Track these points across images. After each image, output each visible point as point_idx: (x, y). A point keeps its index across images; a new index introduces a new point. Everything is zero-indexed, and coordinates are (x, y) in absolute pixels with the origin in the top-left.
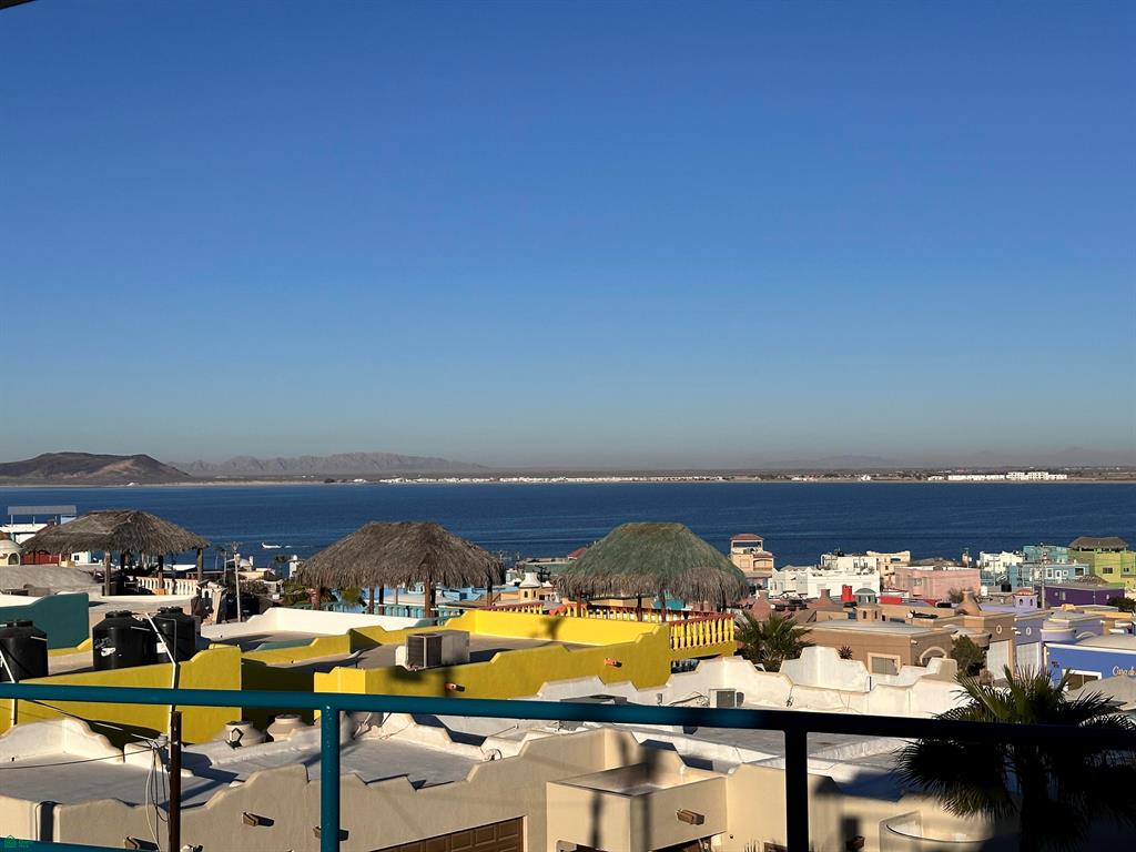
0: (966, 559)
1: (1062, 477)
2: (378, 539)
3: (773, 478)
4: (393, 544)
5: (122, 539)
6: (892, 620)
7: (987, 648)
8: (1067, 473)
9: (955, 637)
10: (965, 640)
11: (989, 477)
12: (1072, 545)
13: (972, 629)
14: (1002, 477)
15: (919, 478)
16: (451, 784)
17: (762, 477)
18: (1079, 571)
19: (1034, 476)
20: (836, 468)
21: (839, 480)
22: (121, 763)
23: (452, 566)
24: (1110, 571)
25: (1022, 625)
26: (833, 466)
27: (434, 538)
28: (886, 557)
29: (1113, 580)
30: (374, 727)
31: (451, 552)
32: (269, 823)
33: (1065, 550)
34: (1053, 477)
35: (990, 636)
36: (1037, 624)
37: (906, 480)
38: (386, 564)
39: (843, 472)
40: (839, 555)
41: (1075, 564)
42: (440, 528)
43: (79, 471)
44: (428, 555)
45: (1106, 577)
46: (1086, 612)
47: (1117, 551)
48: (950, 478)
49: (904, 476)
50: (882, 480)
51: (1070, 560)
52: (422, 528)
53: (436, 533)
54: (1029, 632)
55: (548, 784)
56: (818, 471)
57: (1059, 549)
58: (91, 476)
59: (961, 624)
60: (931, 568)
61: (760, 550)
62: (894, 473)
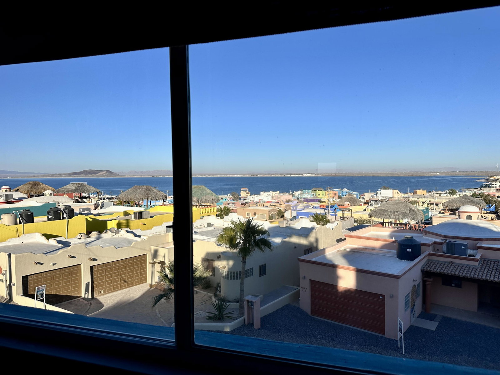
0: (291, 193)
1: (314, 175)
2: (136, 190)
3: (254, 175)
4: (139, 191)
5: (78, 190)
6: (265, 206)
7: (285, 212)
8: (315, 174)
9: (278, 210)
10: (280, 210)
11: (299, 175)
12: (312, 189)
13: (282, 208)
14: (302, 175)
15: (285, 175)
16: (125, 247)
17: (251, 175)
18: (313, 195)
19: (308, 175)
22: (48, 243)
23: (153, 196)
24: (320, 195)
25: (293, 207)
26: (266, 173)
27: (149, 189)
28: (274, 193)
29: (320, 197)
30: (117, 234)
31: (153, 192)
32: (75, 257)
33: (311, 190)
34: (312, 175)
35: (286, 209)
36: (296, 206)
37: (282, 176)
38: (137, 195)
39: (269, 174)
40: (264, 192)
41: (313, 194)
42: (151, 187)
43: (93, 174)
44: (147, 193)
45: (319, 196)
46: (309, 204)
47: (321, 191)
48: (291, 175)
49: (281, 175)
50: (277, 176)
51: (312, 193)
52: (146, 187)
53: (150, 188)
54: (294, 208)
55: (151, 246)
56: (264, 174)
57: (310, 190)
58: (96, 175)
59: (280, 207)
60: (282, 195)
61: (247, 191)
62: (279, 174)
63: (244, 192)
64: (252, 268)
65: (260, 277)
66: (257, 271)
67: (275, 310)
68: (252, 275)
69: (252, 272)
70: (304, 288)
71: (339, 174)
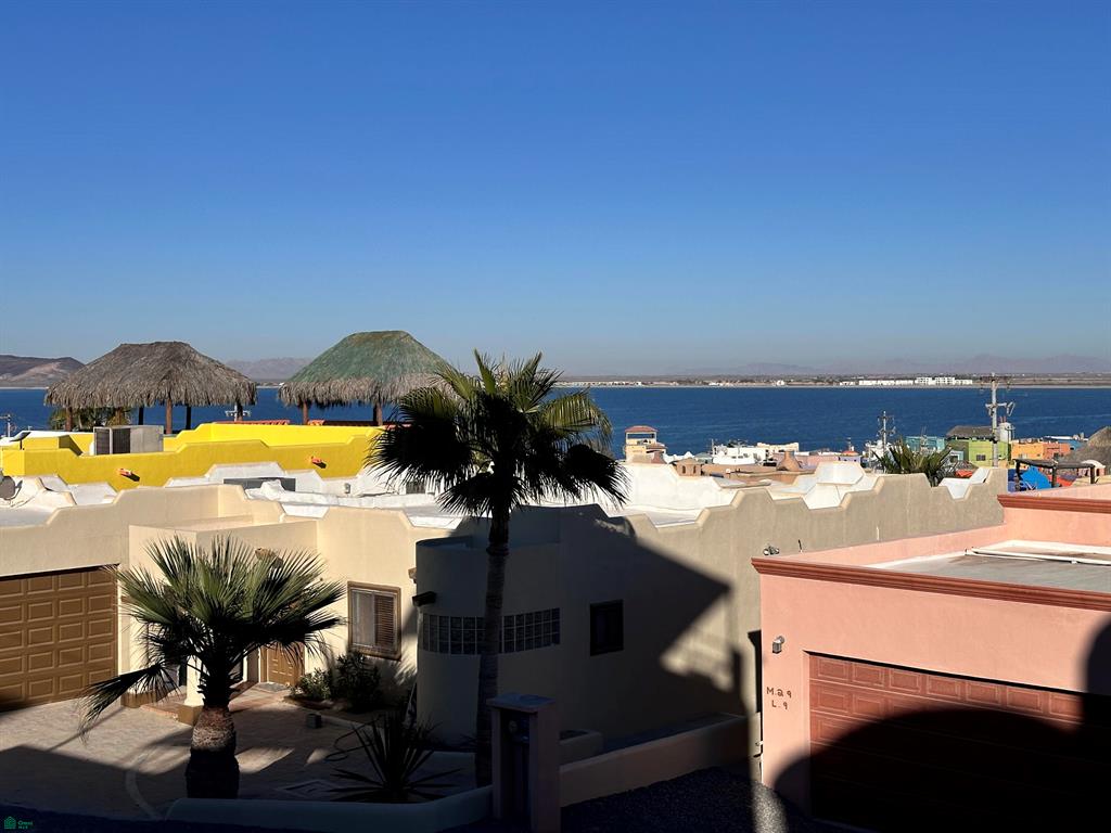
1: (968, 382)
2: (126, 360)
3: (690, 382)
6: (711, 476)
8: (974, 379)
11: (898, 382)
12: (950, 434)
14: (911, 382)
15: (831, 383)
17: (679, 382)
18: (953, 459)
19: (940, 381)
20: (754, 374)
21: (755, 385)
23: (196, 383)
24: (984, 457)
27: (179, 356)
28: (774, 447)
31: (196, 370)
33: (943, 440)
34: (959, 382)
37: (818, 385)
39: (759, 378)
40: (730, 446)
41: (950, 453)
43: (4, 373)
44: (170, 372)
45: (979, 464)
48: (861, 383)
49: (817, 382)
50: (796, 385)
53: (182, 352)
55: (131, 527)
56: (735, 377)
57: (938, 439)
58: (17, 378)
61: (654, 441)
62: (808, 379)
63: (639, 443)
64: (556, 613)
65: (592, 654)
66: (576, 627)
67: (645, 784)
68: (556, 640)
69: (556, 626)
70: (781, 694)
71: (1086, 380)
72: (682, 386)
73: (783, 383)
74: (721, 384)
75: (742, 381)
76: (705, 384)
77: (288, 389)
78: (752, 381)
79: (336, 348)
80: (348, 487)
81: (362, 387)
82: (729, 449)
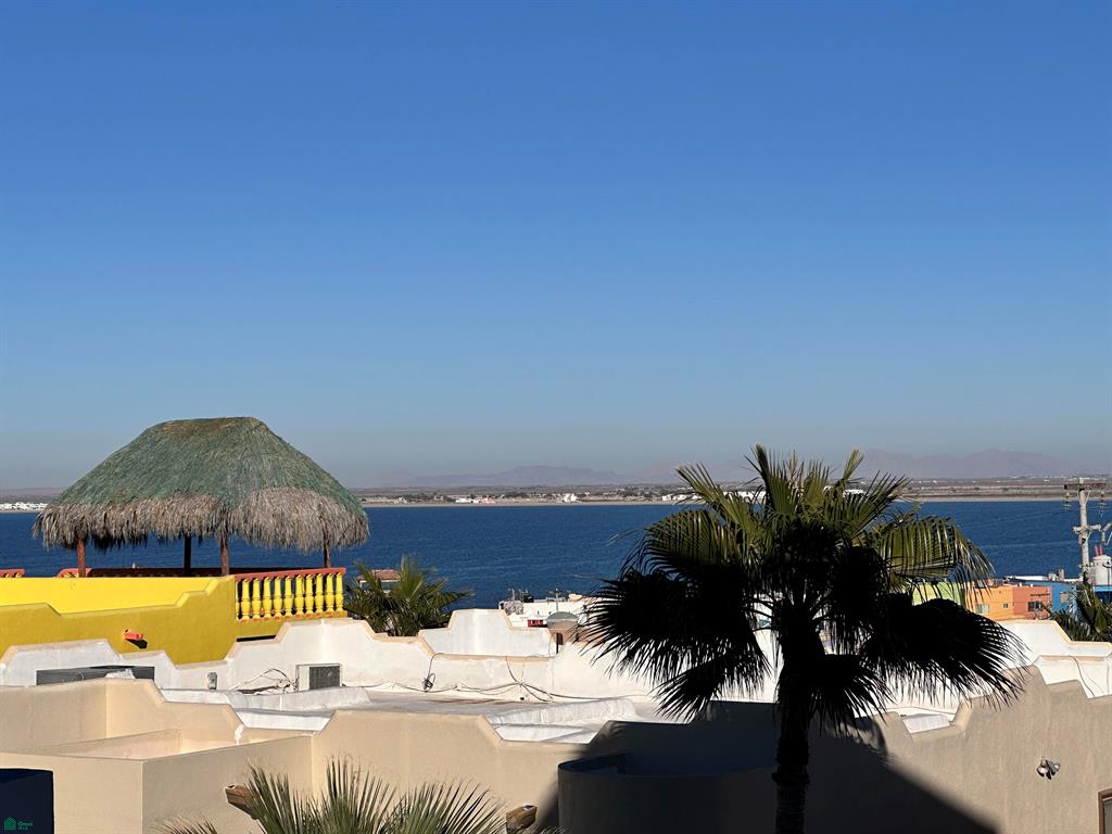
3: (426, 498)
15: (648, 497)
20: (523, 484)
21: (528, 502)
26: (517, 482)
37: (630, 501)
49: (626, 495)
50: (594, 501)
62: (612, 491)
72: (414, 504)
73: (574, 498)
74: (476, 501)
75: (508, 496)
76: (450, 500)
77: (54, 516)
78: (524, 495)
79: (134, 446)
80: (214, 678)
81: (198, 512)
82: (526, 605)
